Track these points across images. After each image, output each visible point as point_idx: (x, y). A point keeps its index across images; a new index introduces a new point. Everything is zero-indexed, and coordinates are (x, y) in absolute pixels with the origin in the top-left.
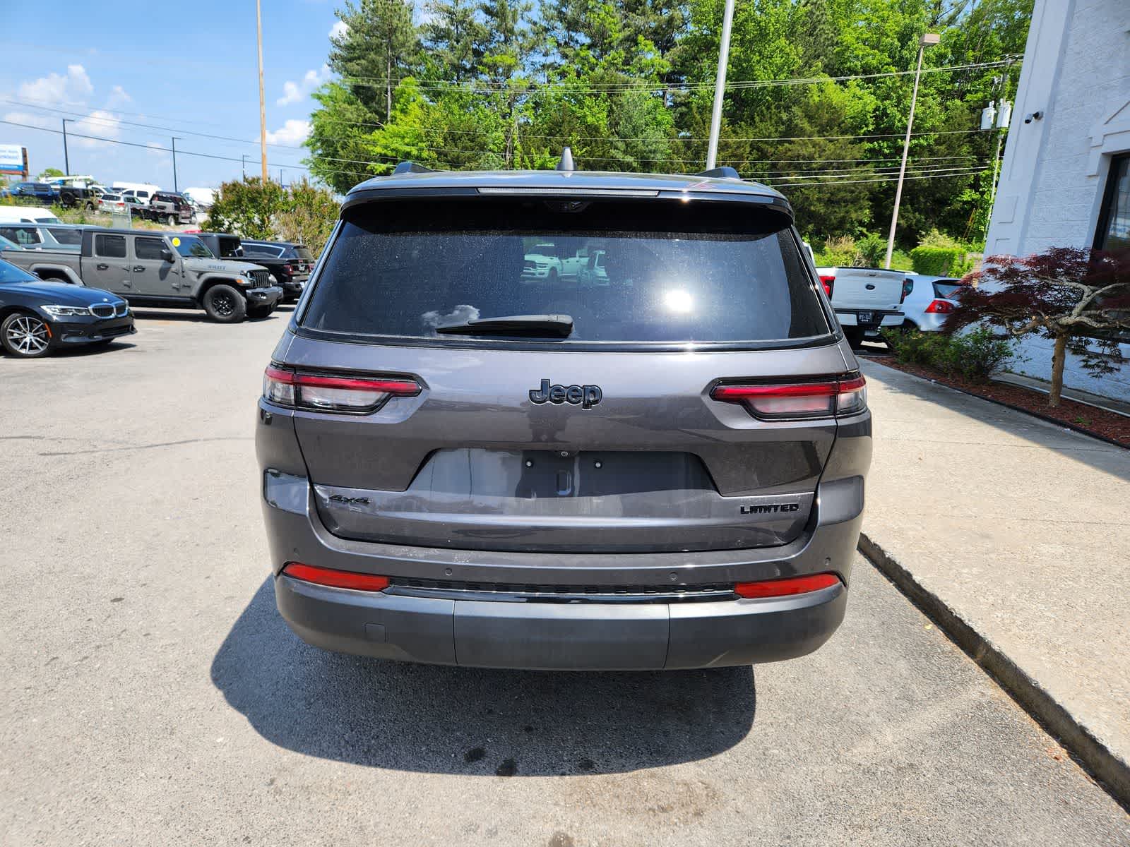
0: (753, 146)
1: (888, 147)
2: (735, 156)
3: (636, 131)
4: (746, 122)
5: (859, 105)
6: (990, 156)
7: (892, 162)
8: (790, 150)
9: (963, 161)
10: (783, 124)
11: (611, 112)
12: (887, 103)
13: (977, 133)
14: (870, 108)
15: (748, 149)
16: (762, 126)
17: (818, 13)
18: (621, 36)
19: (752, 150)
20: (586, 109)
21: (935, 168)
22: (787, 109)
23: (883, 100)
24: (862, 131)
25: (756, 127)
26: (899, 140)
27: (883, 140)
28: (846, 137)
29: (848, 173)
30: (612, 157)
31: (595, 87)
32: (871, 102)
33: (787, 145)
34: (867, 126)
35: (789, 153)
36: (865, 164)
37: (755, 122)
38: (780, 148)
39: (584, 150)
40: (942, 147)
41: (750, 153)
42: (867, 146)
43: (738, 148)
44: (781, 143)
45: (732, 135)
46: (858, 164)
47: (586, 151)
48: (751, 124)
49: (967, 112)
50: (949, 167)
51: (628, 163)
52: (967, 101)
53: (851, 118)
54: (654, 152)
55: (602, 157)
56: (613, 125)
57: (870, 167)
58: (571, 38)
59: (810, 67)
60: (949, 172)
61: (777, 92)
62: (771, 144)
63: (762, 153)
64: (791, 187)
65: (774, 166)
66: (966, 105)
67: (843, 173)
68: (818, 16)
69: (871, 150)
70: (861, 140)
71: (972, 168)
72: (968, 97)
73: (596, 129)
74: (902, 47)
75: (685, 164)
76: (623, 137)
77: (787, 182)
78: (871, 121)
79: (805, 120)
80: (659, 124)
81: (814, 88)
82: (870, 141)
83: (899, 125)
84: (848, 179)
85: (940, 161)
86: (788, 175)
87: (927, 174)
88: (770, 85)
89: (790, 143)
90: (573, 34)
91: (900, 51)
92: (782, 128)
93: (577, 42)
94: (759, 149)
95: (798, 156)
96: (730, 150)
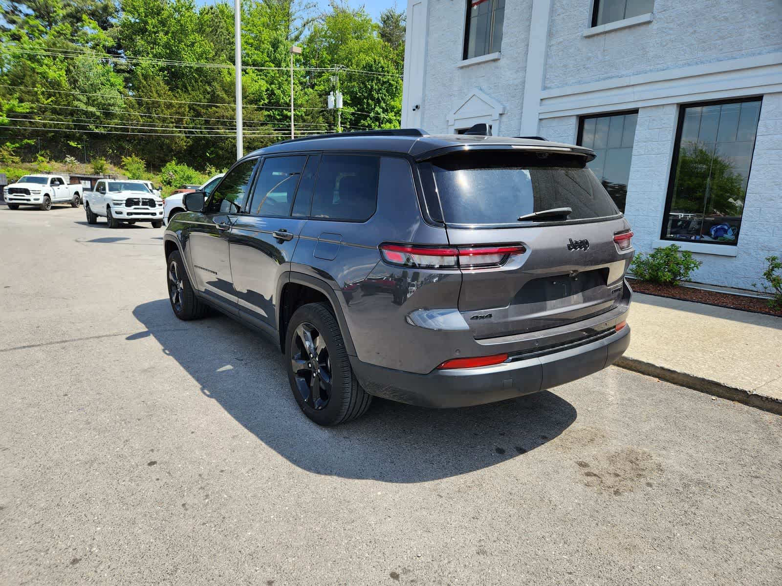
0: (191, 107)
1: (278, 115)
2: (179, 113)
3: (94, 88)
4: (182, 90)
5: (256, 87)
6: (336, 125)
7: (282, 124)
8: (217, 112)
9: (321, 126)
10: (208, 93)
11: (68, 71)
12: (273, 86)
13: (325, 110)
14: (264, 89)
15: (187, 109)
16: (194, 93)
17: (216, 20)
18: (64, 12)
19: (190, 110)
20: (44, 67)
21: (306, 130)
22: (209, 84)
23: (270, 85)
24: (261, 103)
25: (190, 94)
26: (284, 111)
27: (276, 110)
28: (252, 106)
29: (258, 130)
30: (76, 107)
31: (49, 51)
32: (264, 85)
33: (214, 108)
34: (264, 100)
35: (217, 114)
36: (266, 124)
37: (188, 90)
38: (209, 109)
39: (50, 100)
40: (309, 117)
41: (189, 112)
42: (266, 113)
43: (180, 107)
44: (210, 106)
45: (174, 98)
46: (262, 125)
47: (52, 101)
48: (185, 92)
49: (318, 97)
50: (314, 130)
51: (91, 112)
52: (316, 90)
53: (253, 94)
54: (113, 105)
55: (67, 106)
56: (74, 82)
57: (269, 126)
58: (15, 8)
59: (219, 57)
60: (314, 133)
61: (199, 70)
62: (203, 107)
63: (197, 112)
64: (221, 137)
65: (207, 122)
66: (316, 92)
67: (254, 130)
68: (216, 23)
69: (269, 116)
70: (261, 109)
71: (326, 131)
72: (316, 88)
73: (59, 84)
74: (275, 51)
75: (142, 116)
76: (83, 91)
77: (218, 133)
78: (265, 97)
79: (223, 92)
80: (112, 85)
81: (226, 71)
82: (267, 110)
83: (282, 101)
84: (258, 134)
85: (310, 126)
86: (218, 129)
87: (304, 134)
88: (194, 65)
89: (217, 107)
90: (16, 4)
91: (274, 54)
92: (208, 96)
93: (20, 11)
94: (194, 110)
95: (223, 116)
96: (174, 109)
